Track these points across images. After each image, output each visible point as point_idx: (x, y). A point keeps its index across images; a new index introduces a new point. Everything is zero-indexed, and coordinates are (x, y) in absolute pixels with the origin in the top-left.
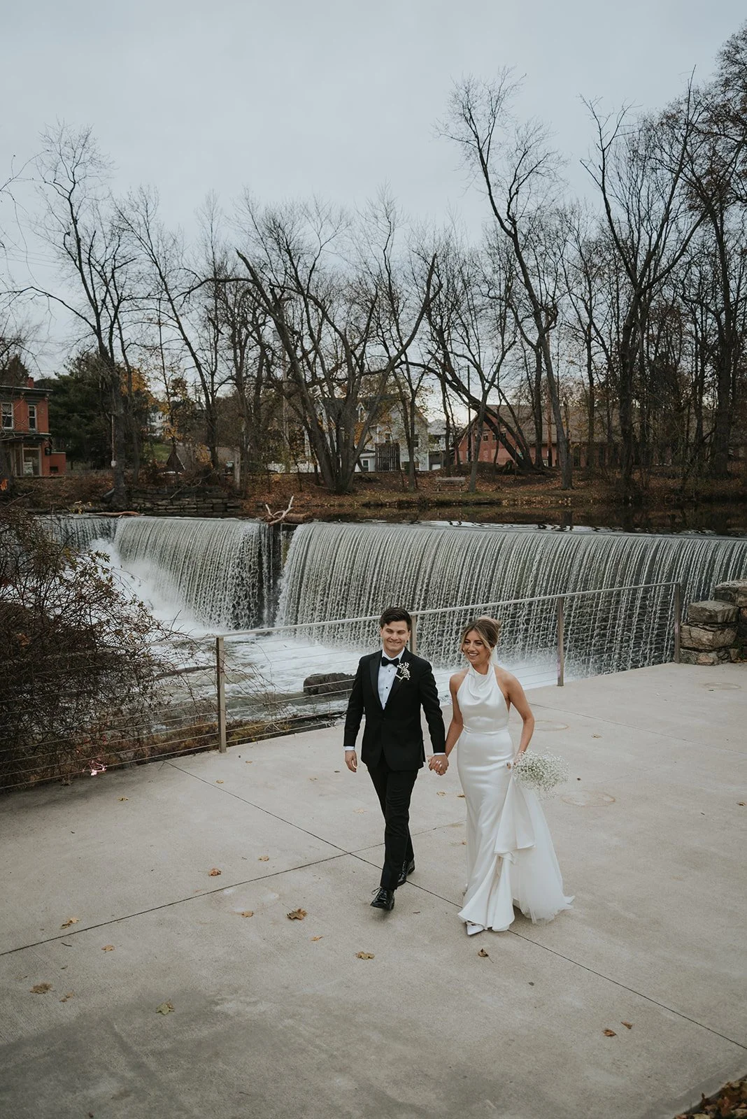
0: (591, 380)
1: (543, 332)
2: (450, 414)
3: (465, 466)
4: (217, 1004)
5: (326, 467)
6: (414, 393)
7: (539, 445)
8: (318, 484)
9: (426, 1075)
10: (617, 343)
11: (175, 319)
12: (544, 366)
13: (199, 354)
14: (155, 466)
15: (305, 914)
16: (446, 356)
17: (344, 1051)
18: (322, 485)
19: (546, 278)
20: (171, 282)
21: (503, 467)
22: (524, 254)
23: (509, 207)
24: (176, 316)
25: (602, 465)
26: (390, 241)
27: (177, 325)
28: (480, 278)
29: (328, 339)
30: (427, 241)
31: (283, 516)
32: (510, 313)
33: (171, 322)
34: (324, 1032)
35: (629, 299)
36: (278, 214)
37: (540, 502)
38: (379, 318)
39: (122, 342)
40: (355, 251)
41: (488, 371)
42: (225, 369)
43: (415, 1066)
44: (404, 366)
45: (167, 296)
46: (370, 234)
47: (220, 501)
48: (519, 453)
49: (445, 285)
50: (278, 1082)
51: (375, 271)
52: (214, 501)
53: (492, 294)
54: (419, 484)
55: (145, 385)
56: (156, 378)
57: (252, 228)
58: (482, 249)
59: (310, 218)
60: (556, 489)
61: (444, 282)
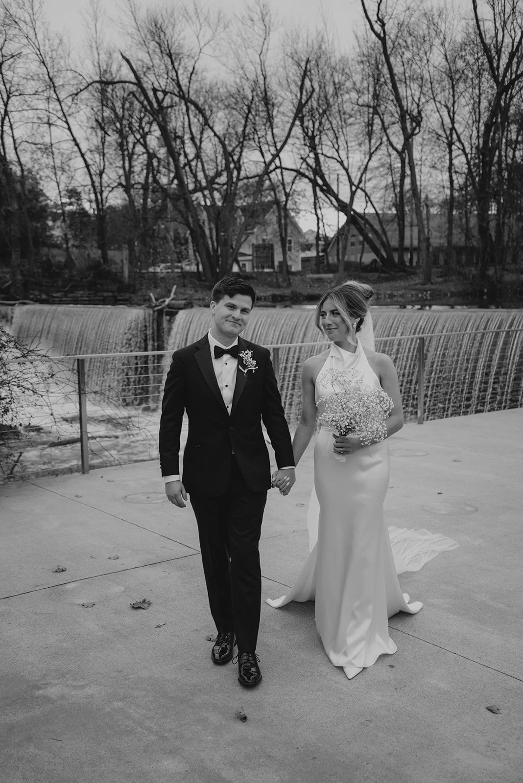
0: (452, 182)
1: (408, 138)
2: (320, 216)
3: (334, 265)
4: (39, 688)
5: (207, 264)
6: (287, 195)
7: (402, 249)
8: (200, 280)
9: (269, 756)
10: (477, 148)
11: (64, 119)
12: (408, 172)
13: (88, 156)
14: (49, 260)
15: (149, 604)
16: (317, 159)
17: (177, 732)
18: (204, 281)
19: (412, 84)
20: (58, 82)
21: (368, 266)
22: (392, 59)
23: (379, 9)
24: (65, 116)
25: (459, 262)
26: (265, 46)
27: (66, 126)
28: (349, 84)
29: (209, 146)
30: (300, 45)
31: (166, 303)
32: (377, 121)
33: (59, 122)
34: (156, 714)
35: (490, 104)
36: (159, 16)
37: (402, 296)
38: (255, 124)
39: (14, 140)
40: (233, 55)
41: (355, 176)
42: (113, 175)
43: (257, 747)
44: (278, 171)
45: (54, 96)
46: (246, 37)
47: (110, 294)
48: (384, 254)
49: (317, 90)
50: (96, 766)
51: (252, 77)
52: (105, 294)
53: (361, 102)
54: (291, 281)
55: (38, 183)
56: (47, 177)
57: (134, 31)
58: (352, 56)
59: (190, 21)
60: (416, 284)
61: (316, 86)
